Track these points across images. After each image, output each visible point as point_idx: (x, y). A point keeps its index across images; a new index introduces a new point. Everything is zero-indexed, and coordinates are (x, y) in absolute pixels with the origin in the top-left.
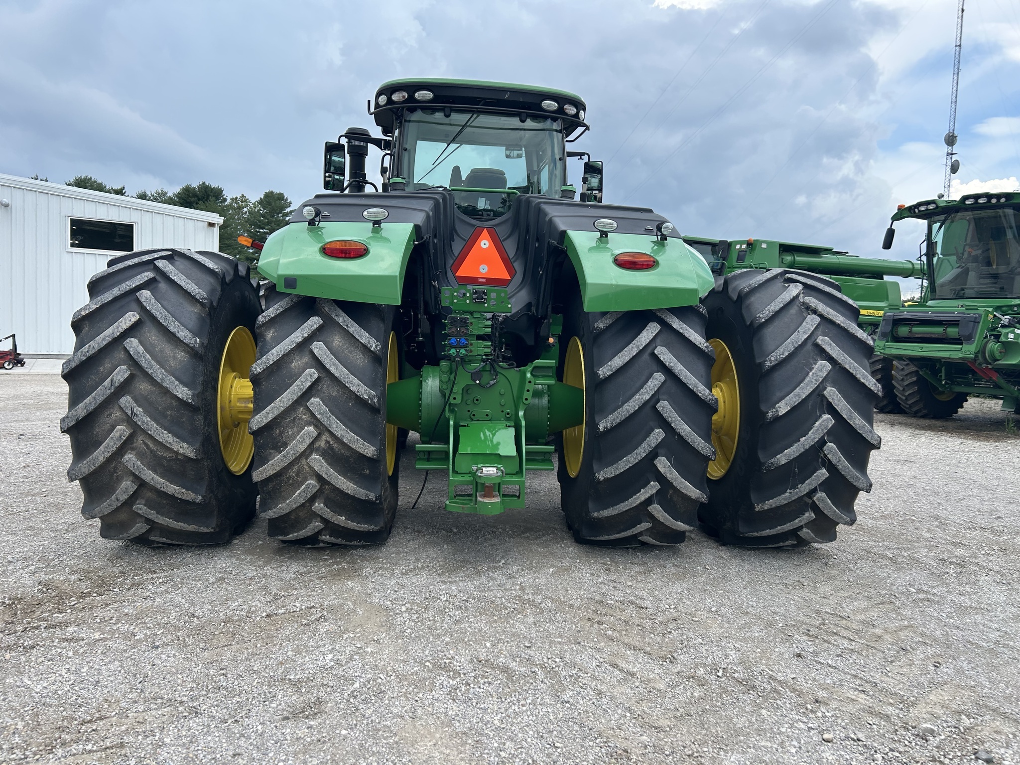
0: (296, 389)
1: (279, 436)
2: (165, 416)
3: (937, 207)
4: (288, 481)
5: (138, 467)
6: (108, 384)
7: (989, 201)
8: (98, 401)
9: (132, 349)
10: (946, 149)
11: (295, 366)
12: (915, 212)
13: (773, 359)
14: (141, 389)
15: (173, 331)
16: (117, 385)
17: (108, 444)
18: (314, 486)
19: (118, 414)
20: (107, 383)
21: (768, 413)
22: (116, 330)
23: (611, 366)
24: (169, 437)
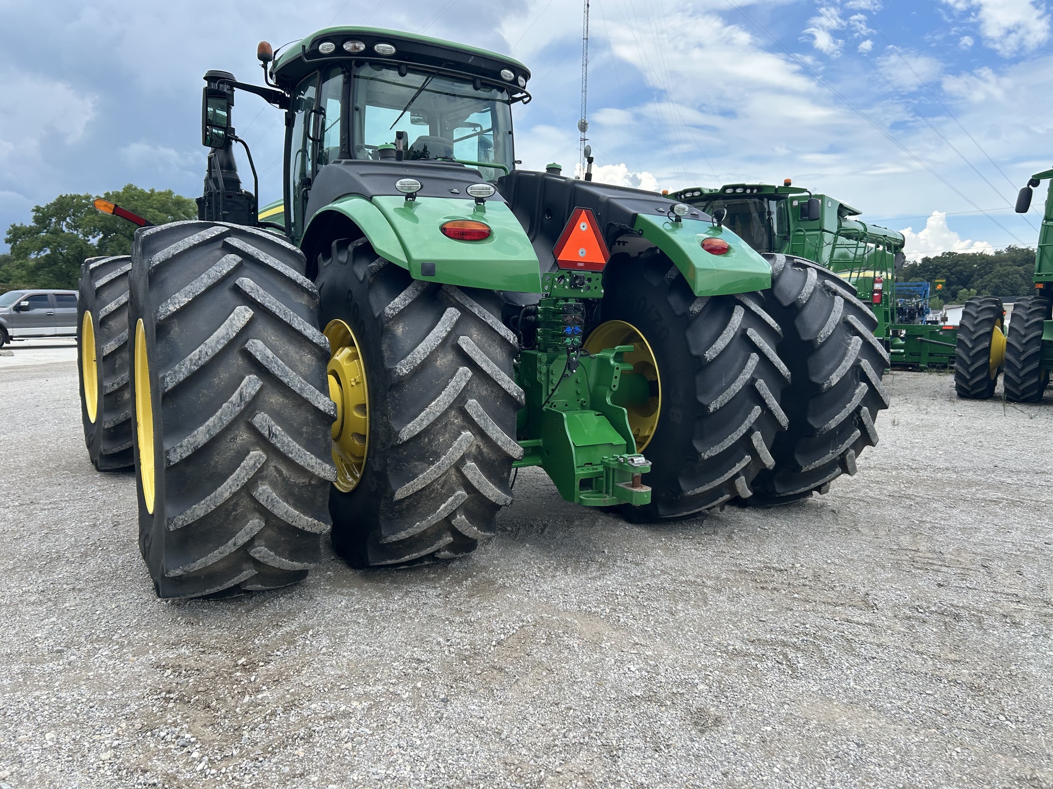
0: (452, 390)
1: (427, 445)
2: (301, 434)
3: (702, 194)
4: (430, 495)
5: (272, 500)
6: (237, 399)
7: (745, 191)
8: (225, 422)
9: (258, 353)
10: (580, 135)
11: (441, 365)
12: (681, 198)
13: (822, 336)
14: (272, 403)
15: (298, 328)
16: (247, 399)
17: (238, 475)
18: (463, 496)
19: (245, 437)
20: (235, 397)
21: (824, 384)
22: (230, 330)
23: (715, 349)
24: (311, 458)
